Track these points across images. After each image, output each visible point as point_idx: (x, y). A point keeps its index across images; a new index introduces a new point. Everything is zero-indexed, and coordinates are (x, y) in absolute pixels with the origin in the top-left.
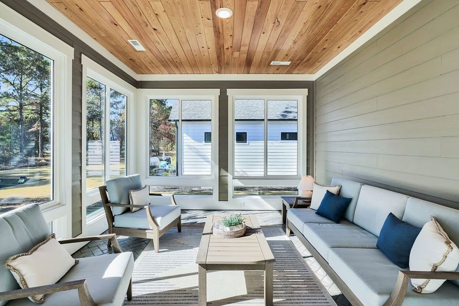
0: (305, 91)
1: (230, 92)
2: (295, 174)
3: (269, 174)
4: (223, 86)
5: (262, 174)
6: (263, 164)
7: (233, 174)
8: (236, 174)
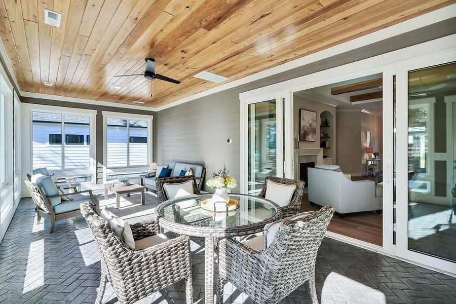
0: (152, 117)
1: (104, 113)
2: (146, 164)
3: (130, 165)
4: (99, 109)
5: (126, 165)
6: (126, 159)
7: (106, 166)
8: (108, 166)
